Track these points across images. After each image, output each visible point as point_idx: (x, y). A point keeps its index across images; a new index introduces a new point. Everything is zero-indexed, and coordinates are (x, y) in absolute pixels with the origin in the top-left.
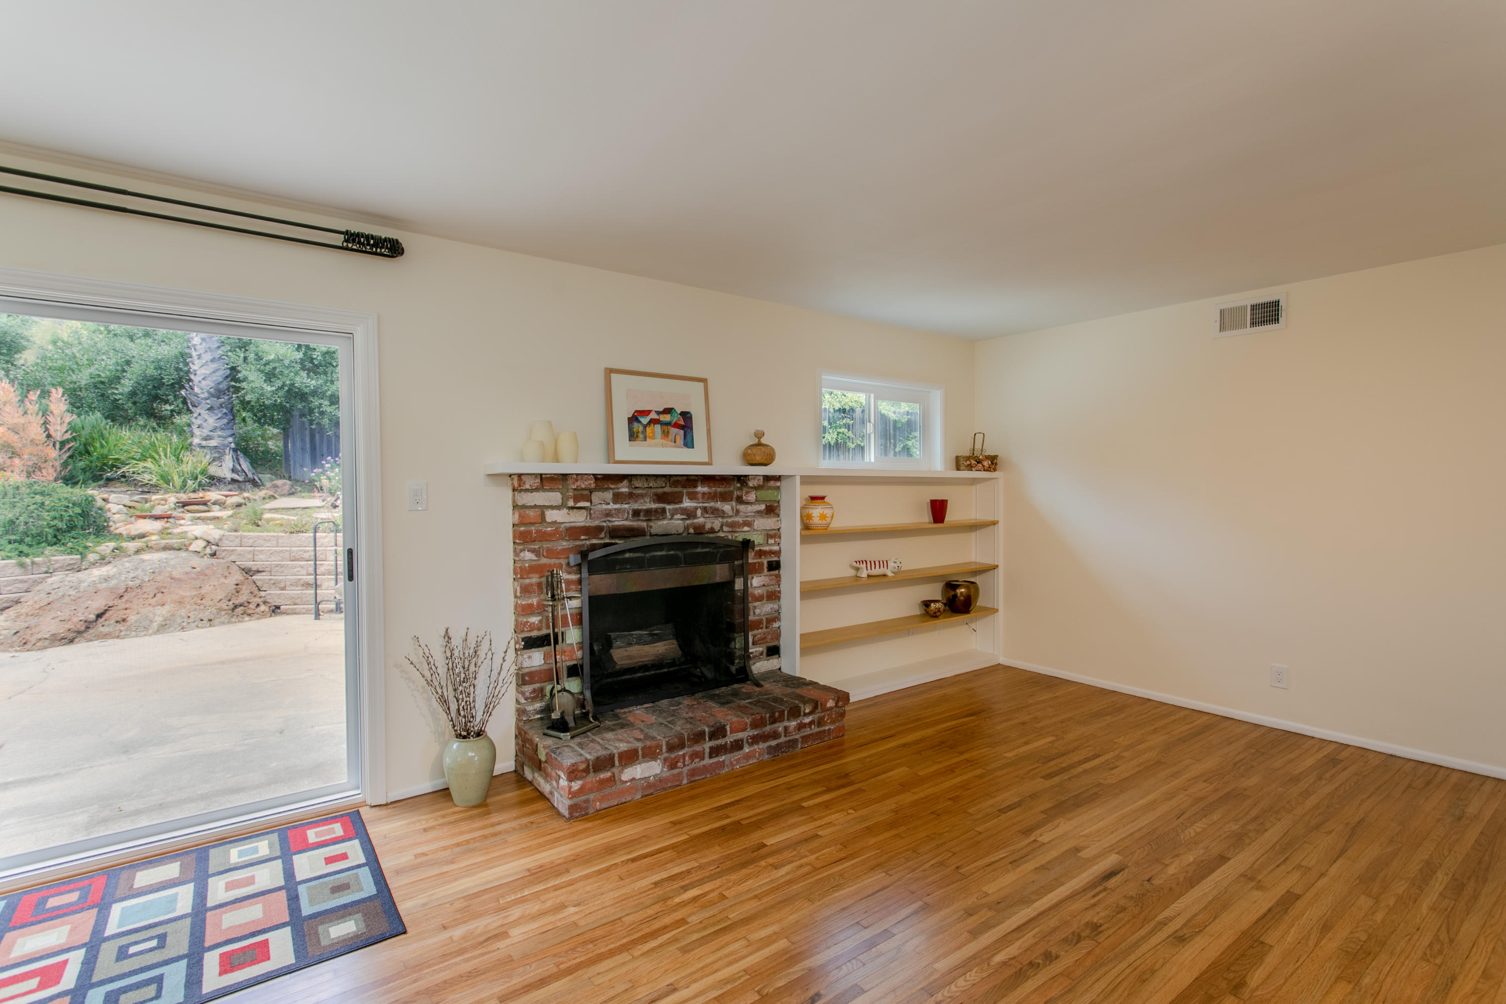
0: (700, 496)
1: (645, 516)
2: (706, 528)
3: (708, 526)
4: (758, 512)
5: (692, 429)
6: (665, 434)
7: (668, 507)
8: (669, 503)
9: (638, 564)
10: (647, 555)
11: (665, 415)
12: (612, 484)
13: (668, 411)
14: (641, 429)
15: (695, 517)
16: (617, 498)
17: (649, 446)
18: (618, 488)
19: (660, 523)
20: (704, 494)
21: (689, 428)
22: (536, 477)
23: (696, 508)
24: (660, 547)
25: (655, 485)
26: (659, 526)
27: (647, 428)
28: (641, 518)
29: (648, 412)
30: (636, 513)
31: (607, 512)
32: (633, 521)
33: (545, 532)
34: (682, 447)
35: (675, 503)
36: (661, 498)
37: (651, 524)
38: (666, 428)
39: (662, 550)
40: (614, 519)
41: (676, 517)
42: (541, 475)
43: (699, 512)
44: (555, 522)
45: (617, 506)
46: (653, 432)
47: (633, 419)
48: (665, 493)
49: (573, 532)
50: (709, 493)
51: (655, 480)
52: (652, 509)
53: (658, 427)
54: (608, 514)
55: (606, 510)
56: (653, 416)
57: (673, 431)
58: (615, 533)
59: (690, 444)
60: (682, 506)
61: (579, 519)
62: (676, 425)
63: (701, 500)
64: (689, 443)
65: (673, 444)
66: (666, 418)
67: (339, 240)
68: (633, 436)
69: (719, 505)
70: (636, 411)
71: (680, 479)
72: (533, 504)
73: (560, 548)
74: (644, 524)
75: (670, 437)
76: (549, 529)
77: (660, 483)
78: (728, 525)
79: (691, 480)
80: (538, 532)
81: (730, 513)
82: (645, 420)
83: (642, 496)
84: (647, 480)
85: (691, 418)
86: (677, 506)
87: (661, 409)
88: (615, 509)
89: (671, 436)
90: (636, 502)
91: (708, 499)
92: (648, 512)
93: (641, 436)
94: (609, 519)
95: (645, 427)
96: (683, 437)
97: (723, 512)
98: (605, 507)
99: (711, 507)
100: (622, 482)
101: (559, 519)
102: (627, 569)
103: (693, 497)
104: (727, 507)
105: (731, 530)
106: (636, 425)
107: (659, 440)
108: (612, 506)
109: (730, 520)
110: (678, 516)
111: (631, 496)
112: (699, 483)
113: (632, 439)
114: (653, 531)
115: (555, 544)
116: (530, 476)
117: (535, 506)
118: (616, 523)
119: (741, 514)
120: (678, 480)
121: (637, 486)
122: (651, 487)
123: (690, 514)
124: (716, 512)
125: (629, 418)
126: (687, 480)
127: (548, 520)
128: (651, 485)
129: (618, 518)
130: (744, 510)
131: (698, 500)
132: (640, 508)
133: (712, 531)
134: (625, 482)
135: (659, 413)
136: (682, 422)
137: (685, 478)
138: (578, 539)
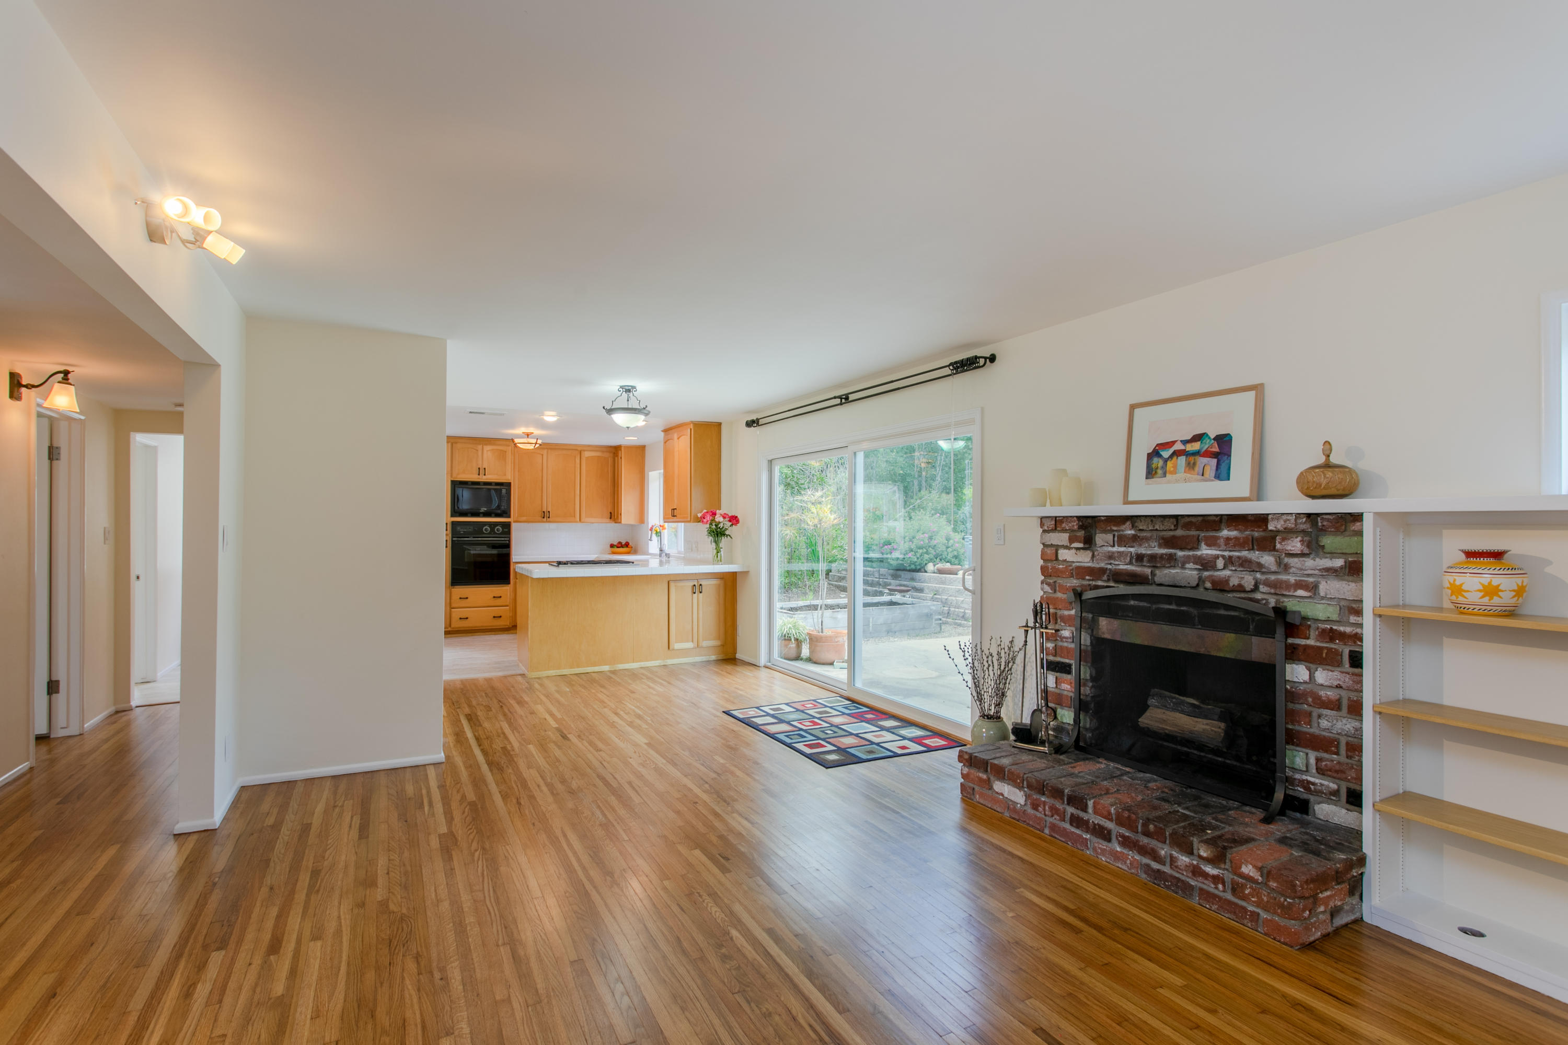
0: (1222, 541)
1: (1149, 561)
2: (1231, 584)
3: (1234, 582)
4: (1328, 570)
5: (1230, 456)
6: (1191, 466)
7: (1180, 553)
8: (1182, 549)
9: (1141, 615)
10: (1154, 606)
11: (1193, 444)
12: (1114, 525)
13: (1198, 438)
14: (1161, 463)
15: (1214, 567)
16: (1122, 540)
17: (1169, 482)
18: (1123, 531)
19: (1166, 571)
20: (1228, 539)
21: (1225, 454)
22: (1052, 519)
23: (1217, 557)
24: (1168, 599)
25: (1162, 528)
26: (1166, 574)
27: (1168, 462)
28: (1145, 564)
29: (1173, 443)
30: (1140, 558)
31: (1110, 554)
32: (1136, 566)
33: (1058, 569)
34: (1212, 481)
35: (1191, 549)
36: (1169, 542)
37: (1157, 572)
38: (1192, 459)
39: (1170, 604)
40: (1117, 563)
41: (1187, 566)
42: (1056, 517)
43: (1220, 563)
44: (1065, 561)
45: (1122, 549)
46: (1175, 467)
47: (1154, 454)
48: (1174, 537)
49: (1081, 572)
50: (1236, 538)
51: (1162, 521)
52: (1157, 554)
53: (1182, 460)
54: (1111, 556)
55: (1109, 552)
56: (1178, 446)
57: (1202, 461)
58: (1118, 577)
59: (1224, 474)
60: (1199, 553)
61: (1083, 559)
62: (1208, 454)
63: (1223, 547)
64: (1222, 473)
65: (1200, 477)
66: (1196, 446)
67: (947, 371)
68: (1151, 473)
69: (1254, 555)
70: (1158, 445)
71: (1193, 520)
72: (1050, 543)
73: (1068, 585)
74: (1148, 571)
75: (1196, 469)
76: (1061, 566)
77: (1169, 524)
78: (1267, 583)
79: (1208, 521)
80: (1053, 568)
81: (1274, 568)
82: (1166, 454)
83: (1147, 539)
84: (1152, 521)
85: (1230, 441)
86: (1191, 553)
87: (1189, 438)
88: (1118, 552)
89: (1199, 468)
90: (1141, 545)
91: (1234, 546)
92: (1153, 558)
93: (1160, 472)
94: (1112, 562)
95: (1166, 461)
96: (1214, 468)
97: (1260, 565)
98: (1110, 549)
99: (1239, 557)
100: (1124, 524)
101: (1069, 559)
102: (1129, 617)
103: (1212, 543)
104: (1267, 559)
105: (1273, 591)
106: (1155, 460)
107: (1181, 474)
108: (1116, 549)
109: (1273, 577)
110: (1191, 565)
111: (1135, 539)
112: (1223, 526)
113: (1150, 476)
114: (1157, 579)
115: (1066, 580)
116: (1047, 519)
117: (1052, 545)
118: (1121, 567)
119: (1292, 570)
120: (1191, 522)
121: (1141, 528)
122: (1157, 530)
123: (1207, 564)
124: (1246, 564)
125: (1148, 454)
126: (1203, 521)
127: (1060, 558)
128: (1157, 527)
129: (1121, 561)
130: (1299, 565)
131: (1219, 546)
132: (1144, 552)
133: (1240, 589)
134: (1128, 524)
135: (1185, 442)
136: (1216, 449)
137: (1200, 519)
138: (1084, 579)
